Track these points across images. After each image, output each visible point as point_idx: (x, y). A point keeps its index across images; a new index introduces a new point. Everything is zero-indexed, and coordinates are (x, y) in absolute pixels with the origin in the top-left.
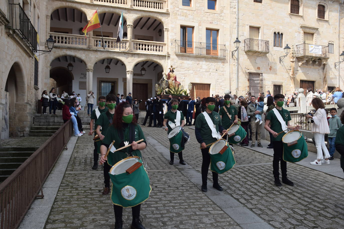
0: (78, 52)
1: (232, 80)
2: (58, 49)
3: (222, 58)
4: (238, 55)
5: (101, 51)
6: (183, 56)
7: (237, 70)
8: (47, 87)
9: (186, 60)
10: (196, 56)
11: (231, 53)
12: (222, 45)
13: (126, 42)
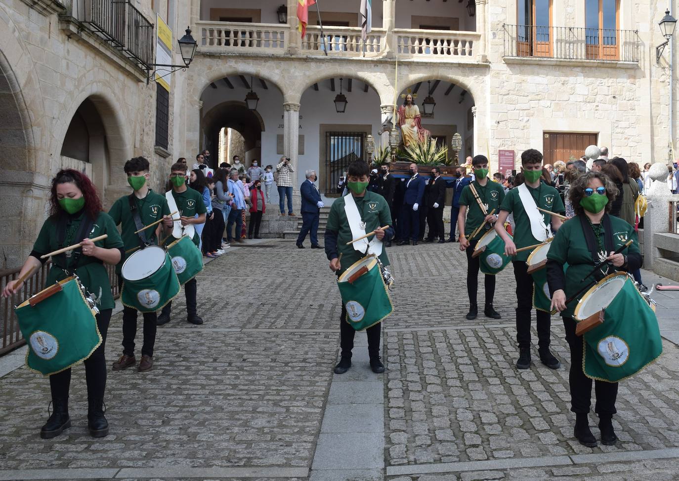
0: (263, 63)
1: (658, 122)
2: (216, 60)
3: (630, 66)
4: (674, 56)
5: (316, 59)
6: (523, 64)
7: (670, 95)
8: (192, 150)
9: (533, 73)
10: (558, 63)
11: (654, 51)
12: (628, 32)
13: (378, 35)
